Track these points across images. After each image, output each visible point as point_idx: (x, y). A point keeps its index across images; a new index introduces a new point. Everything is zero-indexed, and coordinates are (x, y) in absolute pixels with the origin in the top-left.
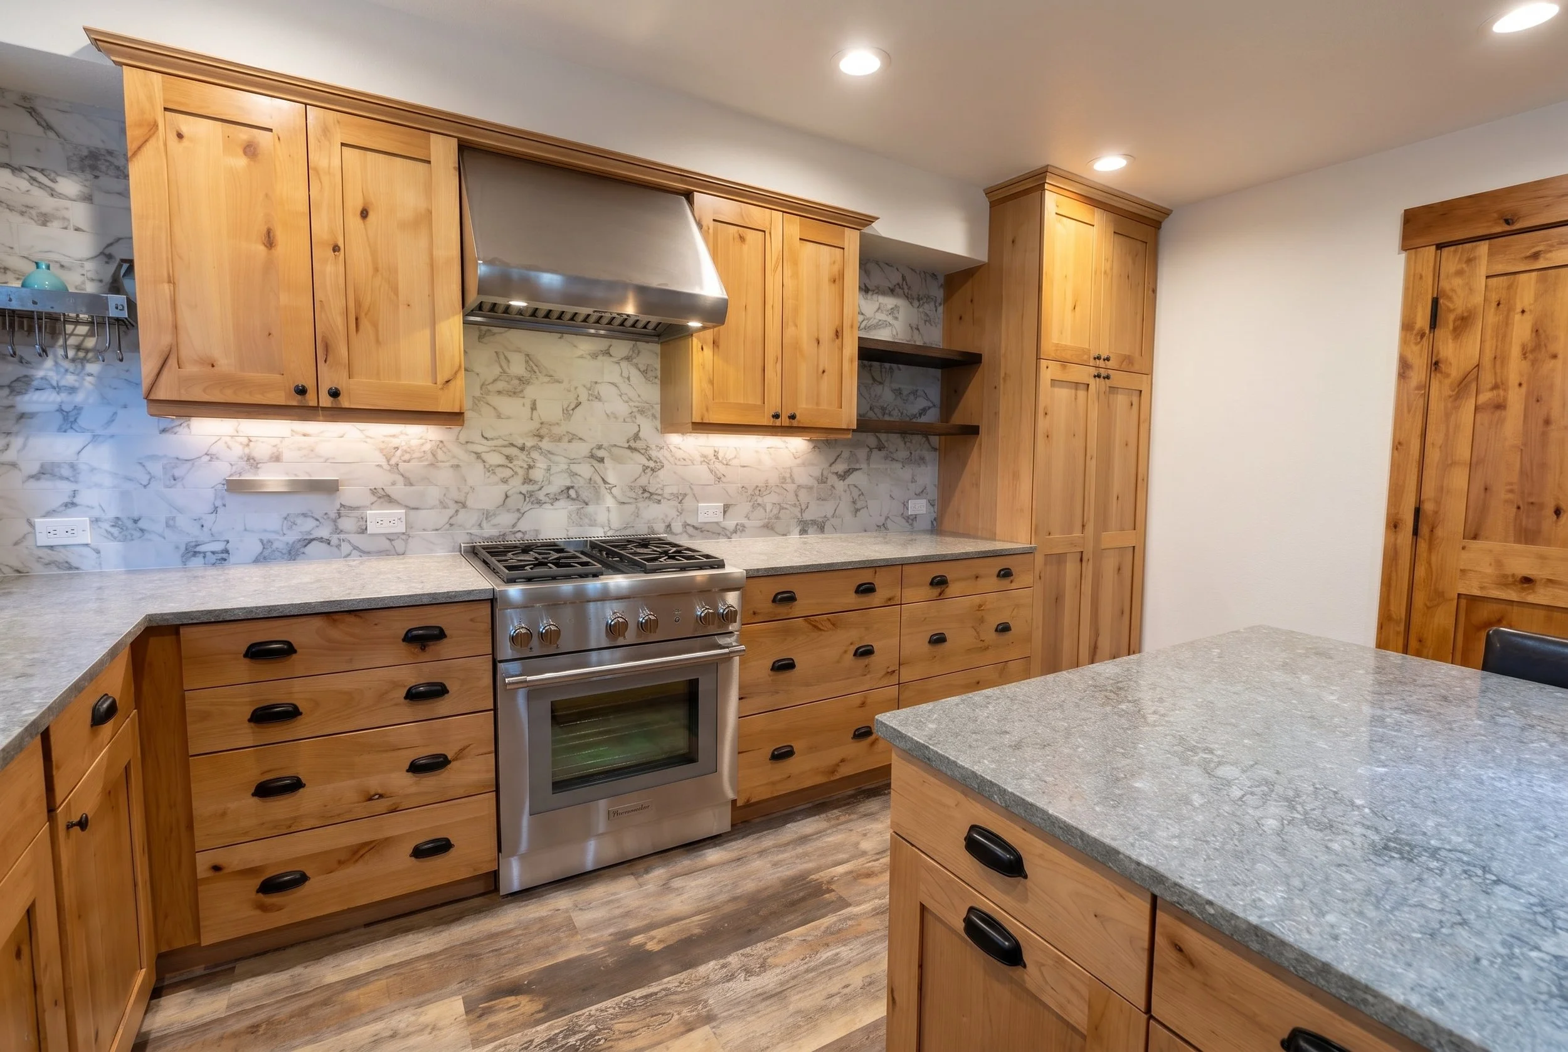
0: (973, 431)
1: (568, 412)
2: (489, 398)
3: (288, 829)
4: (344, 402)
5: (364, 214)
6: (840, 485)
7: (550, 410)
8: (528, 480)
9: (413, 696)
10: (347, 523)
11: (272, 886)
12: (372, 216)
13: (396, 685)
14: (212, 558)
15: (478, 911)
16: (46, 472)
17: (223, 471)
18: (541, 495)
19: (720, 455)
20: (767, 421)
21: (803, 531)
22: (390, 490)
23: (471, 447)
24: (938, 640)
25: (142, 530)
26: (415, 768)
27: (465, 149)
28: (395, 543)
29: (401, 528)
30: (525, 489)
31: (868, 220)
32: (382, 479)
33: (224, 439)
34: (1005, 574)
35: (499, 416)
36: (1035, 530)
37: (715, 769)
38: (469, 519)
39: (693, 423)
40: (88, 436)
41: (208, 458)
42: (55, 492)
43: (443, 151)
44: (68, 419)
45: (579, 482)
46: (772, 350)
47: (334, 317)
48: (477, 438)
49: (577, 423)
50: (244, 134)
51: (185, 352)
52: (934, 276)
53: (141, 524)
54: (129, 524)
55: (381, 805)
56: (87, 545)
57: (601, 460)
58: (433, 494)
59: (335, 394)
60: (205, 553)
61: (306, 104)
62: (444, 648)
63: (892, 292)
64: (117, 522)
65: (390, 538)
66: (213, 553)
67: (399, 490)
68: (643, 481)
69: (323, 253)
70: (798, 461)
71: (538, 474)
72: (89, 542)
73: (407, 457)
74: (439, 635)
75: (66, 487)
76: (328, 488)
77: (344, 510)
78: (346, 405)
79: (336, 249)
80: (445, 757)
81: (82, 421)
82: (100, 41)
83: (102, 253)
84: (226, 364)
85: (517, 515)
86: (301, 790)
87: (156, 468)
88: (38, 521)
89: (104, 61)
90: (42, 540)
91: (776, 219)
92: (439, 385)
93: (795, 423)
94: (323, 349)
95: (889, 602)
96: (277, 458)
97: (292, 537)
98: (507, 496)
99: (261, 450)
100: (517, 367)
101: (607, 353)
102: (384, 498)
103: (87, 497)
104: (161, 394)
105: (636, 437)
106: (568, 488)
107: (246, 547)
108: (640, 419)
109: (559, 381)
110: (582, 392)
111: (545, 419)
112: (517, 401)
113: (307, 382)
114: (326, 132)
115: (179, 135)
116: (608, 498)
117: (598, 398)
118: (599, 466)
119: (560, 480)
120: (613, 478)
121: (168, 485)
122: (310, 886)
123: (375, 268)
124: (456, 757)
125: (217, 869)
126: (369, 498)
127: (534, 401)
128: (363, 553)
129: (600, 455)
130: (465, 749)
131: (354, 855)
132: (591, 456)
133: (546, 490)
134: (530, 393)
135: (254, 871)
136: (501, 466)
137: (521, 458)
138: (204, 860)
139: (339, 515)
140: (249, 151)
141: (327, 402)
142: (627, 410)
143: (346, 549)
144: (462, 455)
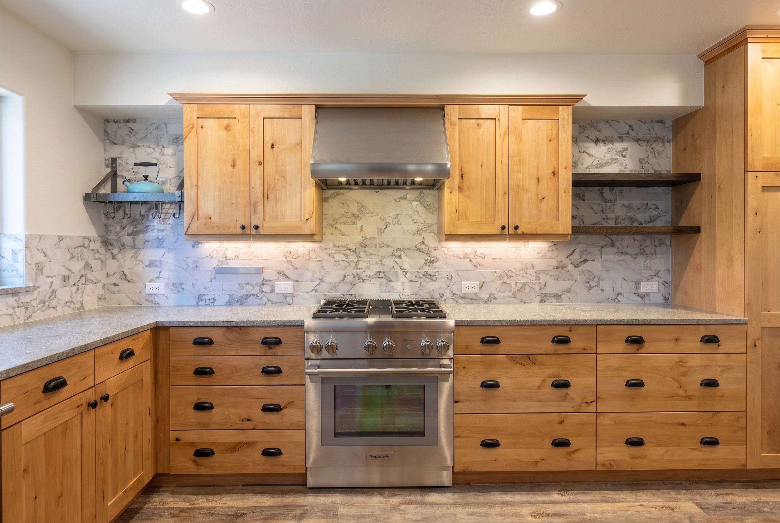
0: (697, 230)
1: (381, 231)
2: (338, 226)
3: (207, 427)
5: (272, 146)
6: (575, 272)
7: (370, 231)
8: (357, 267)
9: (266, 372)
10: (266, 288)
11: (200, 453)
12: (275, 148)
13: (257, 366)
14: (208, 302)
15: (296, 492)
16: (151, 264)
17: (214, 264)
18: (364, 275)
19: (478, 254)
20: (497, 231)
21: (542, 301)
22: (287, 273)
23: (328, 251)
24: (636, 384)
25: (183, 289)
26: (266, 409)
27: (318, 108)
28: (287, 299)
29: (291, 291)
30: (355, 272)
31: (579, 98)
32: (283, 266)
33: (216, 249)
34: (711, 340)
35: (343, 235)
36: (748, 306)
37: (436, 442)
38: (324, 287)
39: (445, 234)
40: (167, 249)
41: (210, 257)
42: (153, 272)
43: (308, 111)
44: (160, 242)
45: (386, 268)
46: (501, 188)
47: (258, 194)
48: (331, 246)
49: (385, 238)
50: (225, 122)
51: (201, 214)
52: (661, 122)
53: (183, 286)
54: (178, 285)
55: (249, 425)
56: (163, 294)
57: (400, 257)
58: (308, 275)
59: (256, 228)
60: (205, 299)
61: (250, 104)
62: (279, 350)
63: (621, 138)
64: (174, 284)
65: (285, 296)
66: (209, 300)
67: (290, 273)
68: (426, 268)
69: (255, 166)
70: (540, 255)
71: (362, 265)
72: (164, 293)
73: (296, 256)
74: (278, 342)
75: (158, 270)
76: (259, 271)
77: (264, 282)
78: (261, 232)
79: (260, 164)
80: (279, 406)
81: (165, 244)
82: (177, 97)
83: (178, 176)
84: (215, 218)
85: (350, 287)
86: (213, 409)
87: (190, 262)
88: (147, 284)
89: (177, 103)
90: (149, 291)
91: (501, 110)
92: (304, 220)
93: (519, 231)
94: (252, 206)
95: (584, 351)
96: (237, 257)
97: (243, 293)
98: (345, 276)
99: (230, 254)
100: (354, 209)
101: (404, 198)
102: (283, 275)
103: (164, 274)
104: (190, 232)
105: (422, 243)
106: (380, 272)
107: (222, 298)
108: (424, 234)
109: (376, 215)
110: (390, 220)
111: (368, 235)
112: (353, 227)
113: (247, 224)
114: (258, 114)
115: (202, 127)
116: (403, 279)
117: (398, 223)
118: (398, 260)
119: (375, 268)
120: (406, 266)
121: (194, 270)
122: (217, 458)
123: (276, 170)
124: (286, 407)
125: (178, 440)
126: (276, 276)
127: (362, 226)
128: (273, 303)
129: (398, 254)
130: (290, 404)
131: (235, 447)
132: (393, 255)
133: (367, 273)
134: (359, 223)
135: (192, 444)
136: (343, 261)
137: (353, 258)
138: (174, 434)
139: (263, 284)
140: (227, 128)
141: (254, 232)
142: (414, 228)
143: (265, 300)
144: (323, 255)
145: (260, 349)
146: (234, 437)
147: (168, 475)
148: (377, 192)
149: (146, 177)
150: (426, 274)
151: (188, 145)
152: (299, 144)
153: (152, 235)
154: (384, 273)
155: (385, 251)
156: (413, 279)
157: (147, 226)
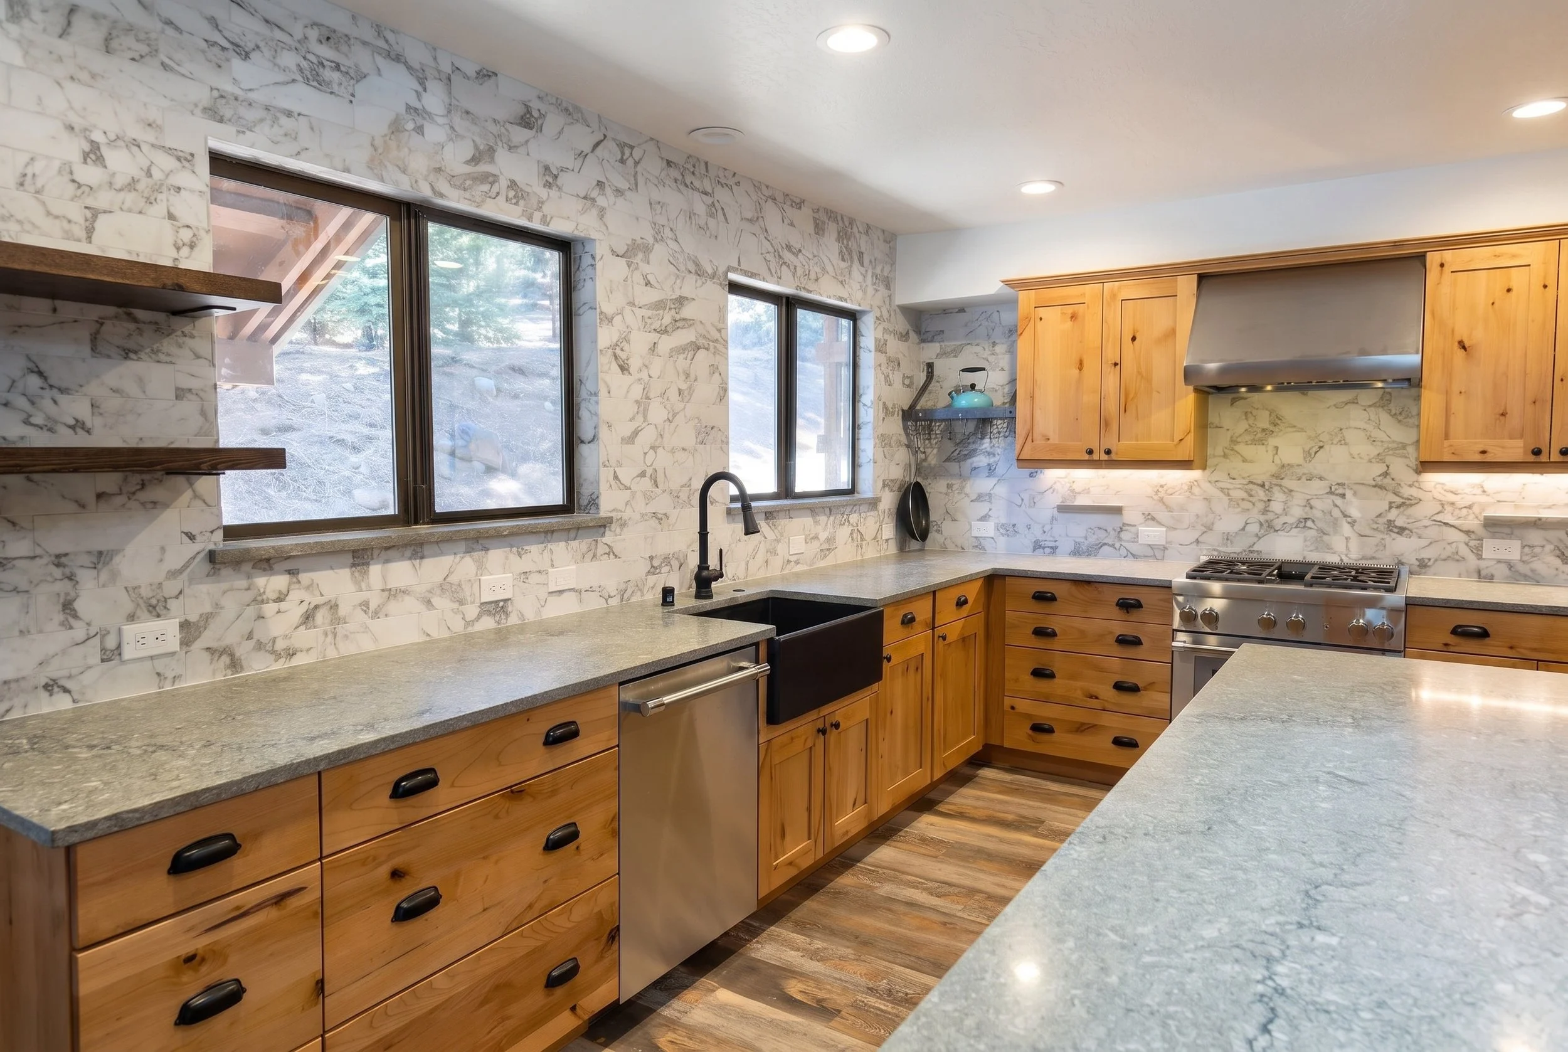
1: (1309, 455)
2: (1236, 447)
3: (1046, 699)
4: (1114, 457)
5: (1134, 339)
7: (1291, 455)
8: (1266, 512)
9: (1121, 641)
10: (1126, 536)
11: (1038, 728)
12: (1138, 339)
13: (1111, 632)
14: (1048, 550)
16: (980, 498)
17: (1055, 500)
18: (1278, 524)
22: (1157, 516)
23: (1220, 485)
25: (1016, 532)
26: (1119, 687)
28: (1155, 552)
29: (1162, 541)
30: (1263, 517)
32: (1152, 506)
33: (1060, 480)
35: (1244, 461)
38: (1213, 539)
39: (1421, 462)
40: (998, 479)
41: (1051, 491)
42: (982, 508)
43: (1187, 285)
44: (991, 470)
45: (1317, 514)
47: (1112, 406)
48: (1223, 476)
49: (1317, 466)
51: (1036, 432)
53: (1015, 528)
54: (1010, 528)
55: (1094, 703)
57: (1343, 496)
58: (1188, 519)
59: (1108, 451)
60: (1045, 545)
61: (1104, 283)
64: (1005, 525)
65: (1153, 548)
66: (1050, 546)
67: (1161, 515)
68: (1391, 516)
69: (1108, 368)
71: (1276, 507)
72: (992, 536)
73: (1170, 492)
74: (1138, 605)
75: (987, 505)
76: (1117, 510)
77: (1125, 526)
78: (1117, 458)
79: (1116, 365)
80: (1137, 686)
81: (996, 471)
84: (1055, 439)
85: (1255, 539)
86: (1055, 678)
87: (1025, 496)
88: (974, 524)
90: (975, 533)
92: (1176, 441)
94: (1105, 424)
96: (1087, 491)
97: (1092, 540)
98: (1246, 524)
99: (1077, 487)
100: (1263, 421)
101: (1354, 402)
102: (1150, 518)
103: (995, 512)
104: (1023, 457)
105: (1385, 474)
106: (1306, 519)
107: (1066, 545)
108: (1389, 459)
109: (1302, 430)
110: (1325, 437)
111: (1286, 462)
112: (1261, 448)
113: (1095, 446)
114: (1114, 296)
115: (1041, 319)
116: (1346, 529)
117: (1343, 442)
118: (1339, 501)
119: (1297, 512)
120: (1355, 513)
121: (1030, 507)
122: (1055, 737)
123: (1139, 373)
124: (1145, 689)
125: (1013, 708)
126: (1141, 519)
127: (1277, 448)
128: (1134, 556)
129: (1341, 491)
130: (1150, 686)
131: (1081, 728)
132: (1331, 493)
133: (1283, 519)
134: (1273, 441)
135: (1029, 716)
136: (1243, 499)
137: (1261, 494)
138: (1008, 702)
139: (1121, 530)
140: (1073, 317)
141: (1104, 457)
142: (1374, 451)
143: (1123, 552)
144: (1212, 490)
145: (1116, 612)
146: (1079, 716)
147: (1001, 748)
148: (1303, 394)
149: (973, 386)
150: (1391, 526)
151: (1023, 345)
152: (1172, 333)
153: (981, 460)
154: (1313, 521)
155: (1317, 487)
156: (1368, 532)
157: (975, 450)
